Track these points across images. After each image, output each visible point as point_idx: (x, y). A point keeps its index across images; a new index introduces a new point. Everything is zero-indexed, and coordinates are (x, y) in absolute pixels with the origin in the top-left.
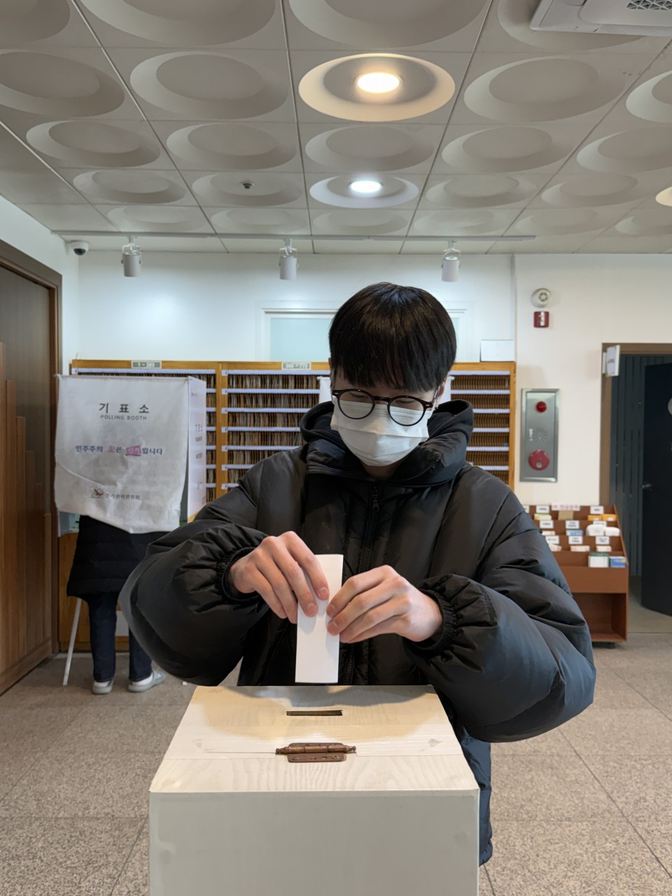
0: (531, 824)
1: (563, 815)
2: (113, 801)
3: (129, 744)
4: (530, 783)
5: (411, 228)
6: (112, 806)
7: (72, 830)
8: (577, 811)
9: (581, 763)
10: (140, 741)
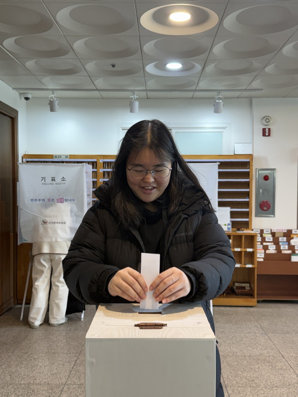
0: (257, 389)
1: (274, 384)
2: (48, 376)
3: (54, 349)
4: (257, 369)
5: (198, 86)
6: (47, 379)
7: (28, 389)
8: (281, 383)
9: (284, 360)
10: (60, 347)
